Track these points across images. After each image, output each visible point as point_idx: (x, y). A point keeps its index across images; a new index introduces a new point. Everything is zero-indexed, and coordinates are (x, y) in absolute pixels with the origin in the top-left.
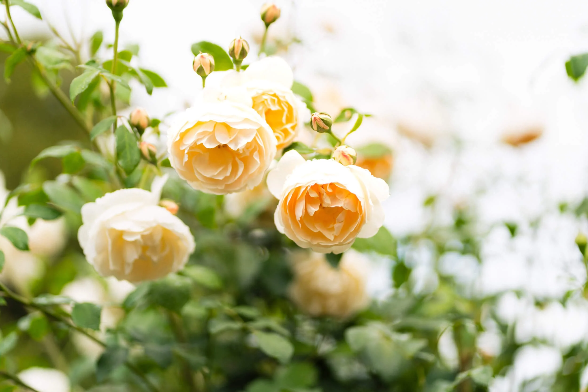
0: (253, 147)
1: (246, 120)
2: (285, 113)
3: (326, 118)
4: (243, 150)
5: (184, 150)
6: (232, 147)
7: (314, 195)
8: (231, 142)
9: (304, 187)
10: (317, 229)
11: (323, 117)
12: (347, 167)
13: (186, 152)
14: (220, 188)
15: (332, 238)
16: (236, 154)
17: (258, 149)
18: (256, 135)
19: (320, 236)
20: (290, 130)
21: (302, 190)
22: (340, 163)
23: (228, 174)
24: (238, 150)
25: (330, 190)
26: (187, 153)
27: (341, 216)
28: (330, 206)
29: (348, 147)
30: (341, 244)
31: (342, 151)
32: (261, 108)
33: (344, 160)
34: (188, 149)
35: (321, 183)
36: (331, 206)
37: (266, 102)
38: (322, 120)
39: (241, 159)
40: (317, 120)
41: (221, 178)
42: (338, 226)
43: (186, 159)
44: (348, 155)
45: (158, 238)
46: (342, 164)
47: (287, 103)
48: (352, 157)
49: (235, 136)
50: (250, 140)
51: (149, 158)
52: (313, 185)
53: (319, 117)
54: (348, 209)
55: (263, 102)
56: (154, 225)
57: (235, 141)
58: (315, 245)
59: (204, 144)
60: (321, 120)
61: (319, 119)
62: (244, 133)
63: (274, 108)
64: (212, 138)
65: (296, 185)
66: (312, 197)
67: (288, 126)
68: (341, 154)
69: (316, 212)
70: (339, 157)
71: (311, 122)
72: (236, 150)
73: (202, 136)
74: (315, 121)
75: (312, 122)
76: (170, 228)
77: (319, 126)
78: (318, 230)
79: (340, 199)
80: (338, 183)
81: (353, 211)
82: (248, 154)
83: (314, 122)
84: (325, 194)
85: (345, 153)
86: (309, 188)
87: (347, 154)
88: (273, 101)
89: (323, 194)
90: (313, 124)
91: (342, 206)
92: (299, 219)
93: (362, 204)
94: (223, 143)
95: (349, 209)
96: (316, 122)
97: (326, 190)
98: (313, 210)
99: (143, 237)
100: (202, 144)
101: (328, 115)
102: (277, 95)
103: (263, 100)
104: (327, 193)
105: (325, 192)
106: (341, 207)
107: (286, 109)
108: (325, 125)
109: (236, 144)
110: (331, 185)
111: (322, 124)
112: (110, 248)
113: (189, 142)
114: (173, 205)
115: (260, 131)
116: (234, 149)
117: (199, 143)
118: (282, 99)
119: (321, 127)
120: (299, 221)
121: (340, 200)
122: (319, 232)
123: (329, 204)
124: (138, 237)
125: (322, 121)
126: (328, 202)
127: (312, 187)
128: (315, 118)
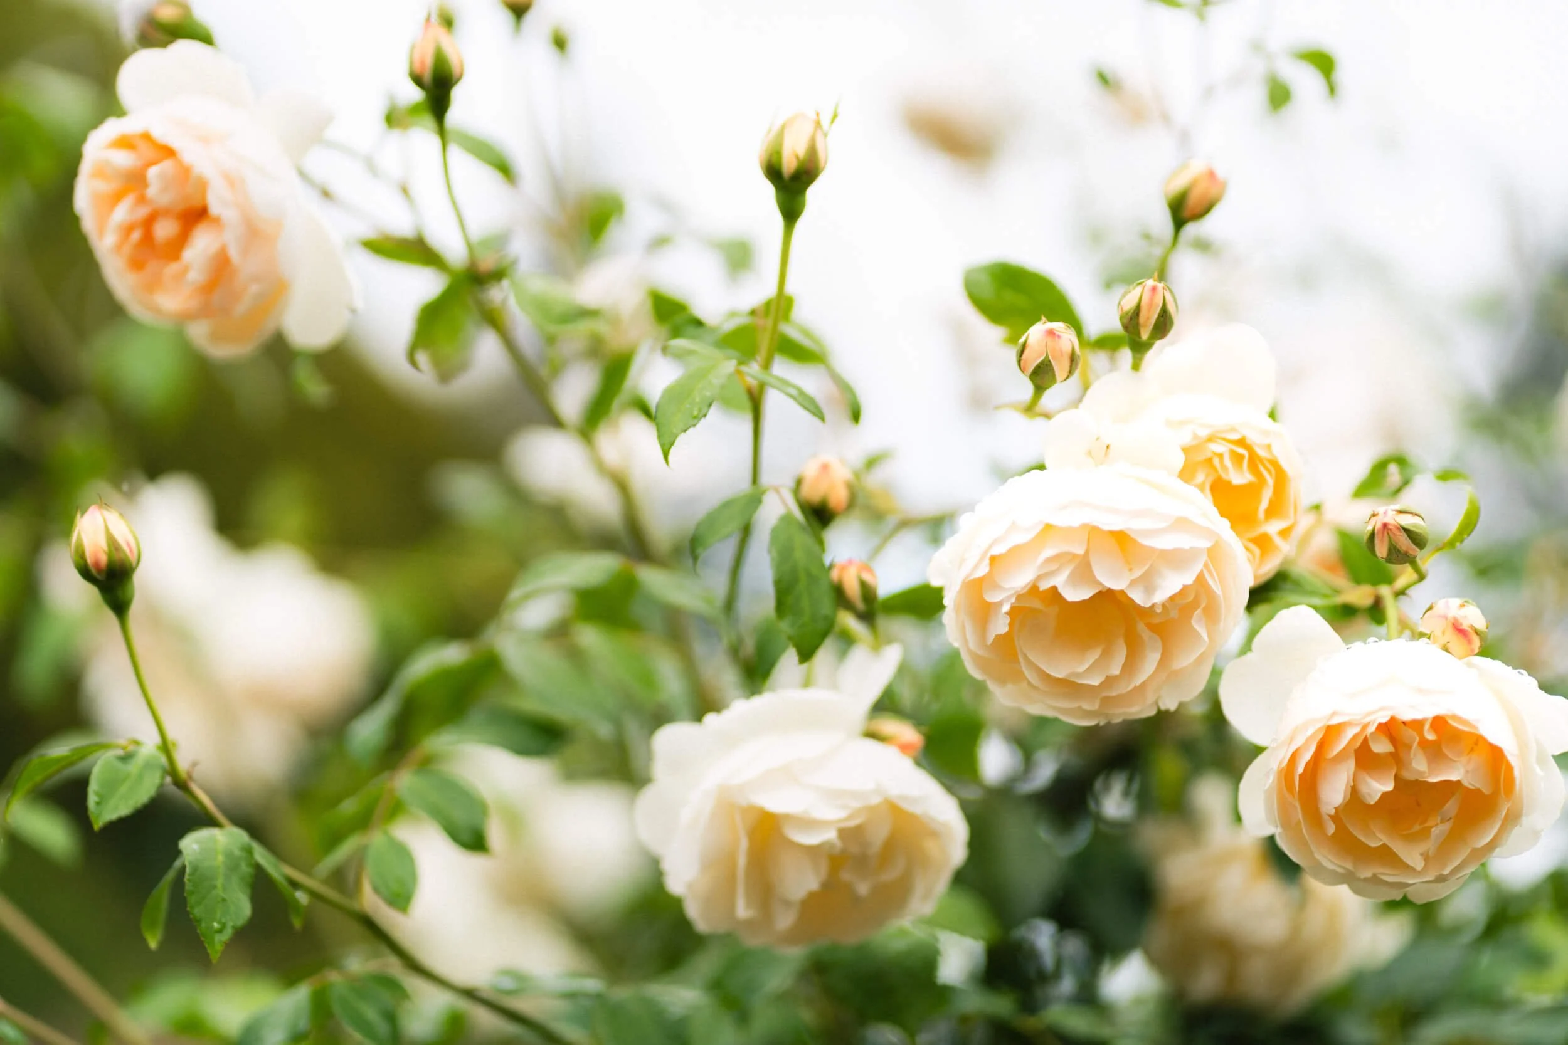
0: (1191, 598)
1: (1181, 524)
2: (1267, 495)
3: (1415, 525)
4: (1163, 605)
5: (1000, 604)
6: (1138, 597)
7: (1382, 747)
8: (1133, 583)
9: (1357, 725)
10: (1376, 838)
11: (1406, 521)
12: (1466, 660)
13: (1006, 608)
14: (1087, 706)
15: (1419, 864)
16: (1146, 613)
17: (1203, 605)
18: (1206, 565)
19: (1386, 856)
20: (1278, 541)
21: (1350, 733)
22: (1447, 650)
23: (1116, 671)
24: (1153, 605)
25: (1430, 736)
26: (1007, 613)
27: (1451, 807)
28: (1423, 778)
29: (1465, 604)
30: (1441, 879)
31: (1455, 619)
32: (1200, 477)
33: (1456, 643)
34: (1013, 600)
35: (1407, 715)
36: (1427, 777)
37: (1216, 461)
38: (1407, 531)
39: (1153, 628)
40: (1390, 530)
41: (1095, 681)
42: (1439, 829)
43: (1000, 626)
44: (1469, 629)
45: (878, 836)
46: (1449, 652)
47: (1275, 464)
48: (1477, 632)
49: (1147, 567)
50: (1189, 578)
51: (860, 605)
52: (1384, 720)
53: (1397, 522)
54: (1473, 785)
55: (1209, 461)
56: (875, 800)
57: (1147, 582)
58: (1366, 880)
59: (1060, 590)
60: (1401, 532)
61: (1398, 528)
62: (1176, 559)
63: (1239, 477)
64: (1083, 570)
65: (1329, 720)
66: (1377, 755)
67: (1273, 528)
68: (1450, 625)
69: (1385, 795)
70: (1443, 633)
71: (1372, 536)
72: (1148, 605)
73: (1053, 567)
74: (1383, 533)
75: (1376, 536)
76: (916, 809)
77: (1395, 547)
78: (1381, 840)
79: (1455, 759)
80: (1455, 717)
81: (1486, 791)
82: (1174, 614)
83: (1381, 535)
84: (1415, 745)
85: (1461, 624)
86: (1372, 729)
87: (1465, 625)
88: (1237, 459)
89: (1410, 747)
90: (1377, 541)
91: (1459, 778)
92: (1333, 812)
93: (1517, 773)
94: (1115, 585)
95: (1478, 786)
96: (1389, 537)
97: (1421, 733)
98: (1378, 787)
99: (843, 833)
100: (1054, 589)
101: (1416, 515)
102: (1248, 441)
103: (1209, 455)
104: (1424, 744)
105: (1417, 739)
106: (1459, 782)
107: (1270, 481)
108: (1412, 544)
109: (1149, 589)
110: (1439, 722)
111: (1404, 543)
112: (742, 861)
113: (1019, 580)
114: (908, 733)
115: (1215, 553)
116: (1142, 605)
117: (1044, 586)
118: (1262, 453)
119: (1399, 551)
120: (1330, 816)
121: (1455, 761)
122: (1384, 845)
123: (1423, 773)
124: (831, 835)
125: (1406, 536)
126: (1419, 766)
127: (1381, 727)
128: (1385, 525)
